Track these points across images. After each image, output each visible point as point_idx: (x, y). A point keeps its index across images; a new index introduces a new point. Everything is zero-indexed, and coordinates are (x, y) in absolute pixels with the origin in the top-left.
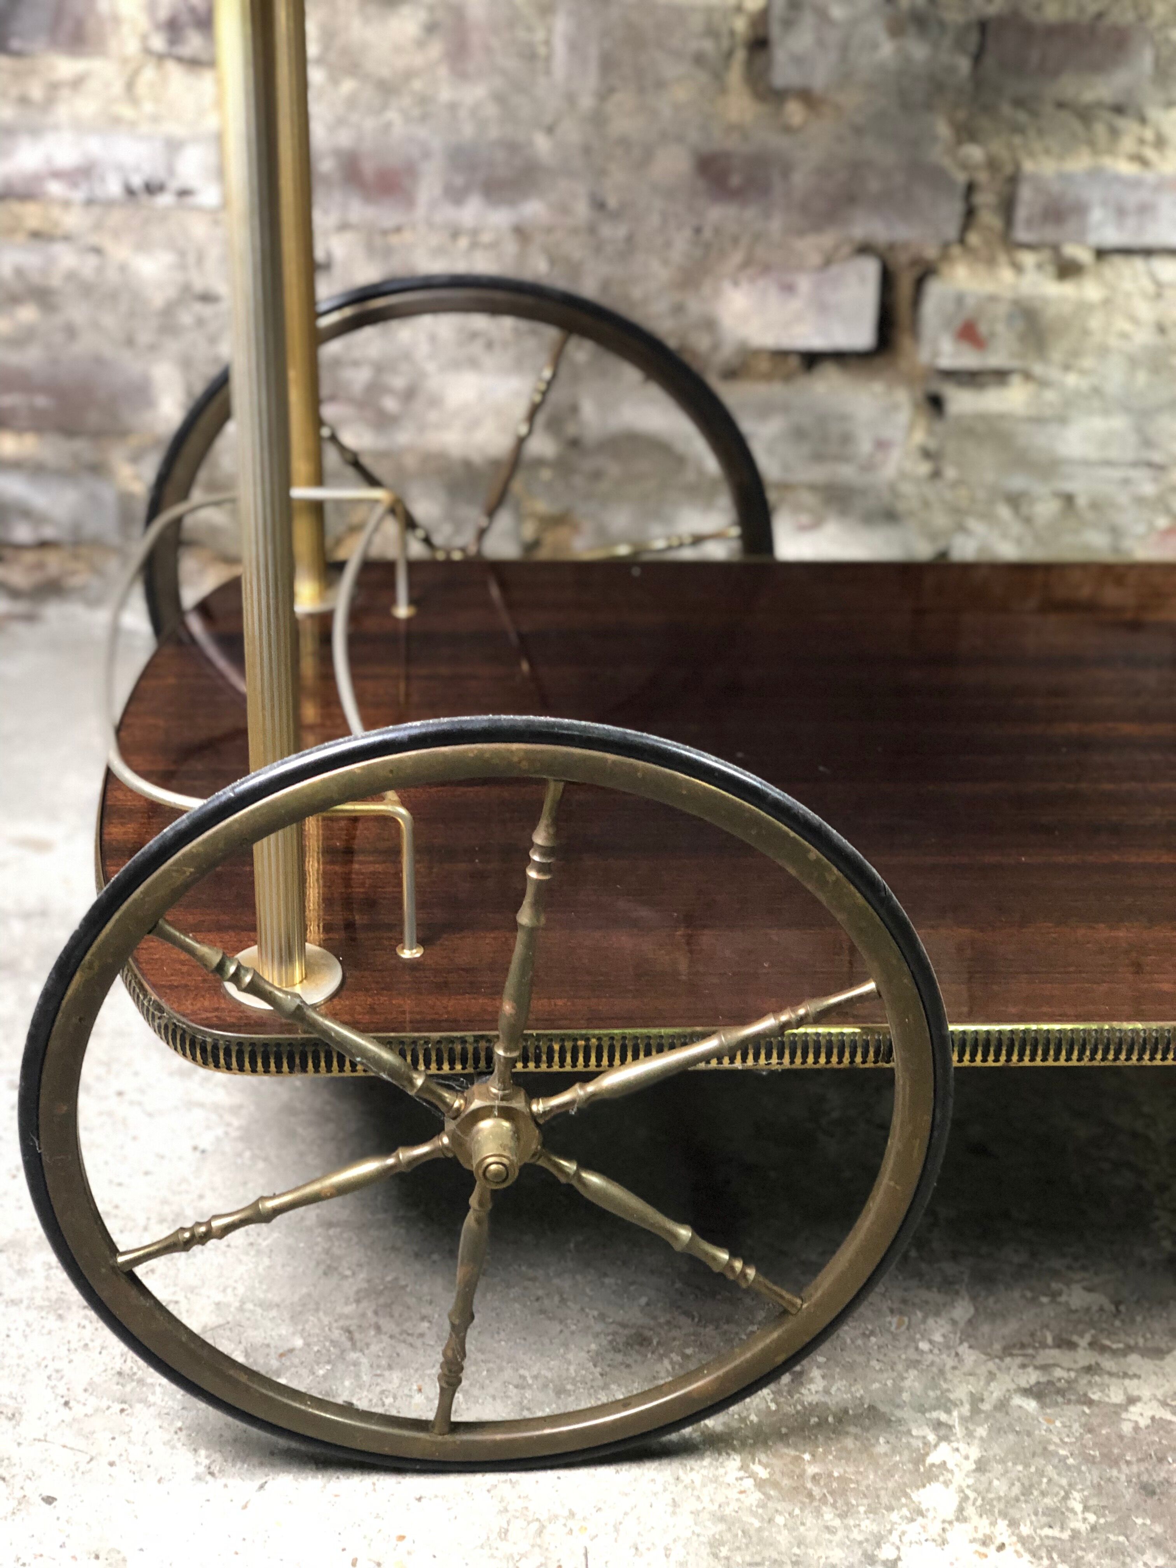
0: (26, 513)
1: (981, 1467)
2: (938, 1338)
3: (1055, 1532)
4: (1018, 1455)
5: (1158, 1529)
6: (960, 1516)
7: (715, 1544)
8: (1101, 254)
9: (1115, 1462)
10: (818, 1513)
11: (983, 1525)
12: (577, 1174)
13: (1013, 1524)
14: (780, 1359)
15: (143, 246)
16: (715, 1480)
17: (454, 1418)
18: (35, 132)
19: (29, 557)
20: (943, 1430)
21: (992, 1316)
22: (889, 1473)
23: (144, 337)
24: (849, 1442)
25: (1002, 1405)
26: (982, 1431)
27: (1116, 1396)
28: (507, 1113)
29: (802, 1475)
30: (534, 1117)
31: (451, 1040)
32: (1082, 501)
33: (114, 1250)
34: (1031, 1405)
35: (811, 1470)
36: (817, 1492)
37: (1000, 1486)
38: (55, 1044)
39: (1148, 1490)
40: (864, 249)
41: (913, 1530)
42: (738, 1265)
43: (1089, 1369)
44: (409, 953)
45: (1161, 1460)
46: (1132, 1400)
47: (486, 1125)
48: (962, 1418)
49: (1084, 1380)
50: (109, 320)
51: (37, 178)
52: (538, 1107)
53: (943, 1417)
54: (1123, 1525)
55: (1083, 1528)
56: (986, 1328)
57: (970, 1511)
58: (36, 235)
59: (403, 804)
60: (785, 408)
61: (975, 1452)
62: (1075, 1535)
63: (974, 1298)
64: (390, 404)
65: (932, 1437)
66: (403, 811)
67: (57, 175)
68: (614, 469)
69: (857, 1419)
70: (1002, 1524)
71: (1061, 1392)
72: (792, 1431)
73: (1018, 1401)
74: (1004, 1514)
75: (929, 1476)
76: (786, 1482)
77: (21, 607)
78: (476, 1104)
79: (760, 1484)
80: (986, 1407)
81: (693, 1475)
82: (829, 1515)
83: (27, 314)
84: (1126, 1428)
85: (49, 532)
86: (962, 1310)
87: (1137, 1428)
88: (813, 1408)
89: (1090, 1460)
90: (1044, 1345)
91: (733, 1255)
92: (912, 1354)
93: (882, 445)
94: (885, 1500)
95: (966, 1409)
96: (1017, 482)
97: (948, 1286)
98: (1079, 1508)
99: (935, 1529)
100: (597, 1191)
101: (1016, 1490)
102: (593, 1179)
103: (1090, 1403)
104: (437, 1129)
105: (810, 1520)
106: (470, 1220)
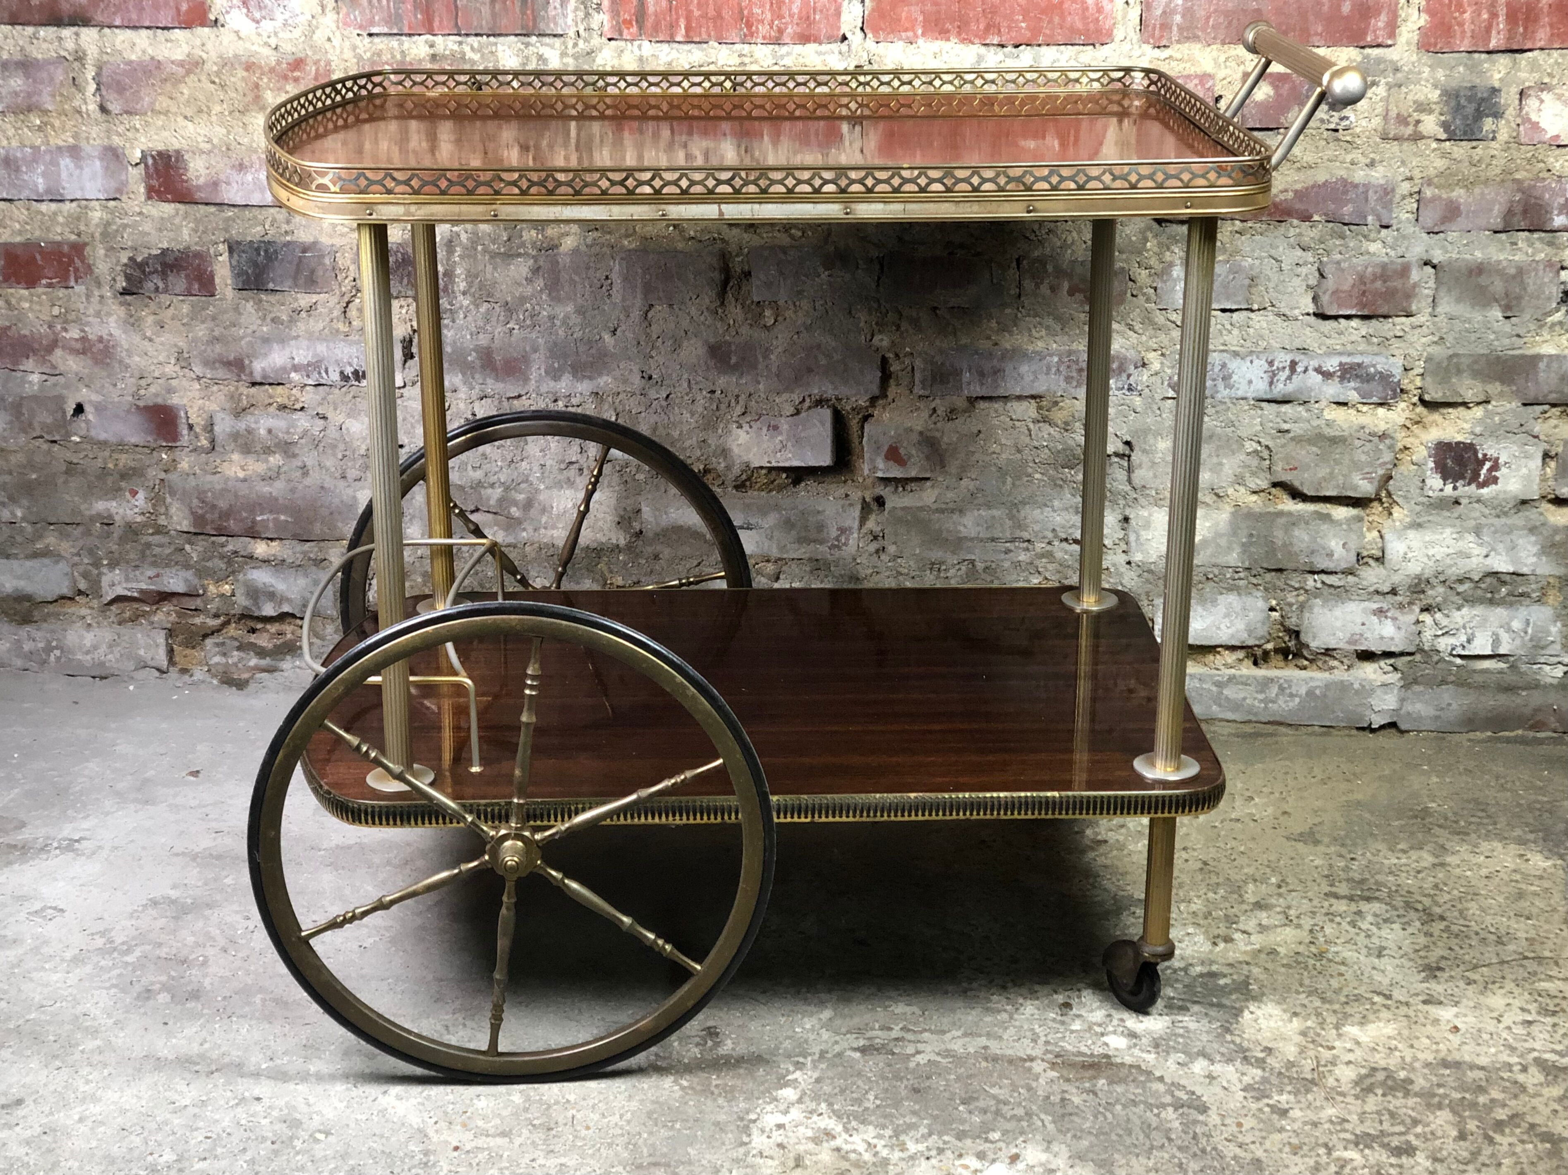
0: (272, 596)
1: (818, 1081)
2: (808, 1026)
3: (856, 1108)
4: (841, 1076)
5: (917, 1107)
6: (800, 1101)
7: (649, 1115)
8: (973, 401)
9: (901, 1079)
10: (715, 1100)
11: (813, 1105)
12: (562, 880)
13: (830, 1105)
14: (690, 1004)
15: (352, 414)
16: (657, 1087)
17: (500, 1049)
18: (283, 341)
19: (273, 628)
20: (799, 1066)
21: (844, 1017)
22: (763, 1083)
23: (352, 473)
24: (742, 1071)
25: (839, 1055)
26: (823, 1066)
27: (910, 1050)
28: (519, 837)
29: (709, 1085)
30: (537, 842)
31: (492, 805)
32: (980, 566)
33: (301, 930)
34: (857, 1055)
35: (714, 1083)
36: (716, 1091)
37: (827, 1089)
38: (268, 793)
39: (916, 1091)
40: (820, 402)
41: (769, 1108)
42: (660, 942)
43: (897, 1039)
44: (475, 769)
45: (928, 1078)
46: (918, 1052)
47: (508, 843)
48: (813, 1061)
49: (892, 1044)
50: (329, 463)
51: (284, 369)
52: (538, 837)
53: (801, 1060)
54: (897, 1104)
55: (872, 1106)
56: (838, 1022)
57: (806, 1099)
58: (283, 407)
59: (470, 678)
60: (777, 507)
61: (816, 1075)
62: (867, 1109)
63: (835, 1010)
64: (515, 511)
65: (791, 1069)
66: (469, 682)
67: (296, 368)
68: (666, 553)
69: (749, 1061)
70: (823, 1105)
71: (877, 1050)
72: (708, 1066)
73: (849, 1053)
74: (826, 1101)
75: (786, 1085)
76: (699, 1088)
77: (266, 662)
78: (503, 832)
79: (683, 1088)
80: (829, 1056)
81: (646, 1086)
82: (721, 1101)
83: (276, 460)
84: (912, 1065)
85: (286, 608)
86: (827, 1014)
87: (918, 1064)
88: (722, 1057)
89: (884, 1078)
90: (873, 1029)
91: (659, 936)
92: (790, 1033)
93: (843, 530)
94: (756, 1094)
95: (817, 1057)
96: (936, 554)
97: (822, 1004)
98: (872, 1098)
99: (782, 1107)
100: (574, 891)
101: (837, 1090)
102: (574, 885)
103: (893, 1054)
104: (483, 853)
105: (709, 1102)
106: (504, 911)
